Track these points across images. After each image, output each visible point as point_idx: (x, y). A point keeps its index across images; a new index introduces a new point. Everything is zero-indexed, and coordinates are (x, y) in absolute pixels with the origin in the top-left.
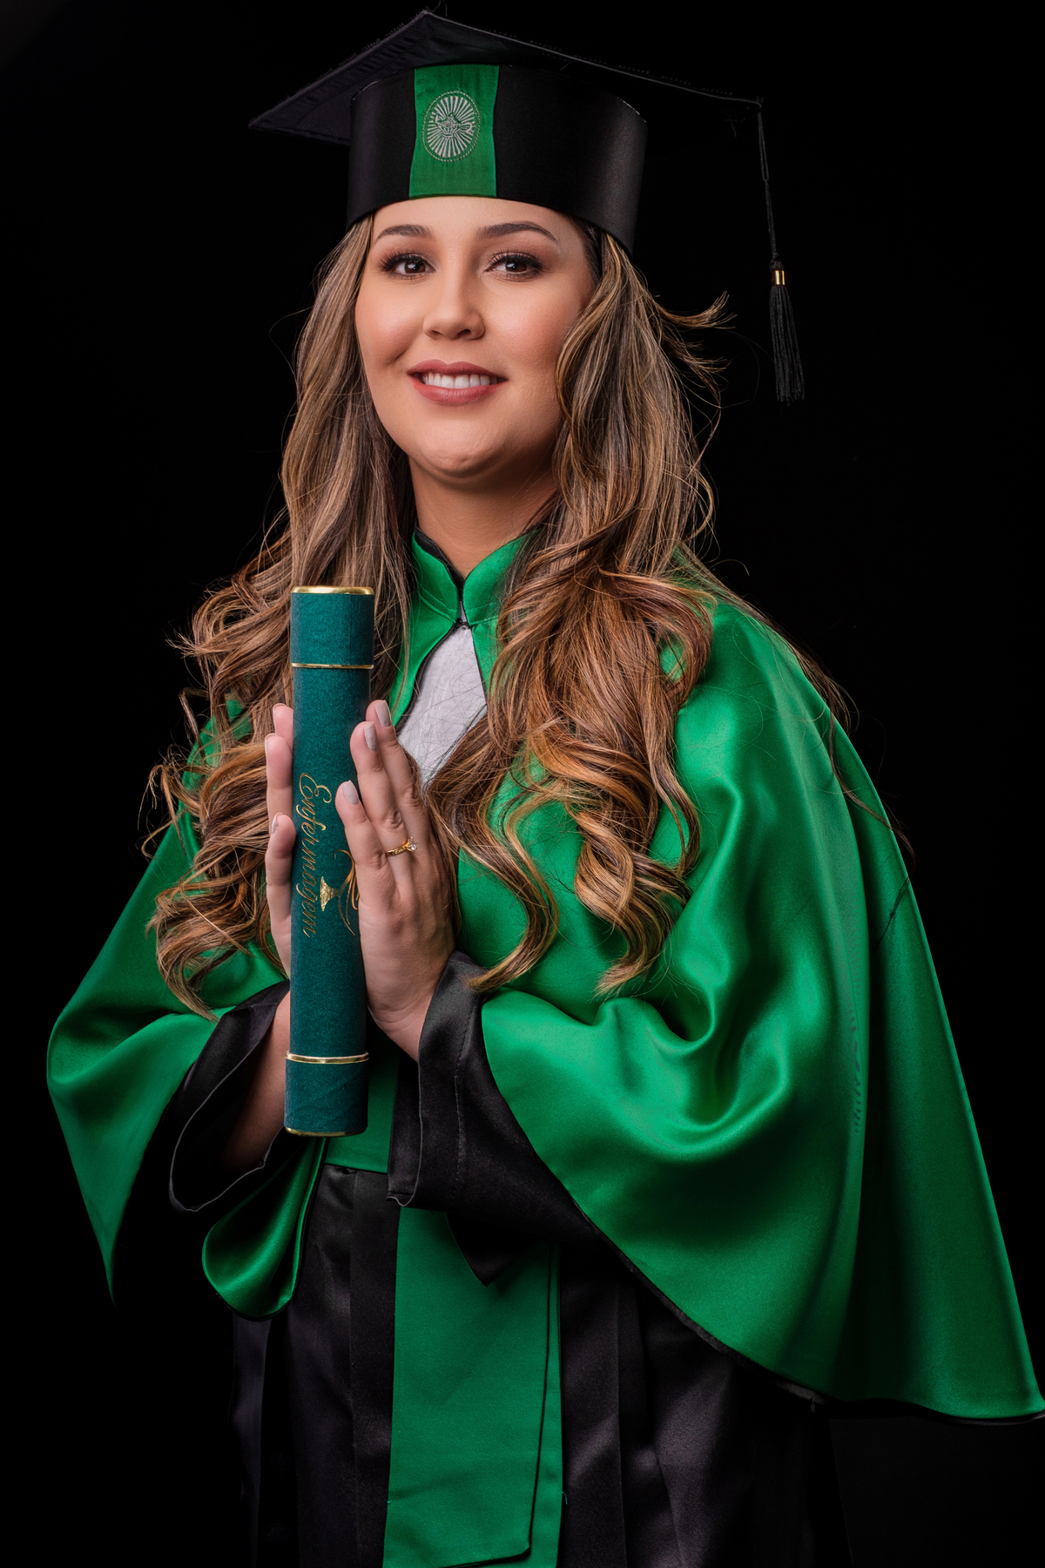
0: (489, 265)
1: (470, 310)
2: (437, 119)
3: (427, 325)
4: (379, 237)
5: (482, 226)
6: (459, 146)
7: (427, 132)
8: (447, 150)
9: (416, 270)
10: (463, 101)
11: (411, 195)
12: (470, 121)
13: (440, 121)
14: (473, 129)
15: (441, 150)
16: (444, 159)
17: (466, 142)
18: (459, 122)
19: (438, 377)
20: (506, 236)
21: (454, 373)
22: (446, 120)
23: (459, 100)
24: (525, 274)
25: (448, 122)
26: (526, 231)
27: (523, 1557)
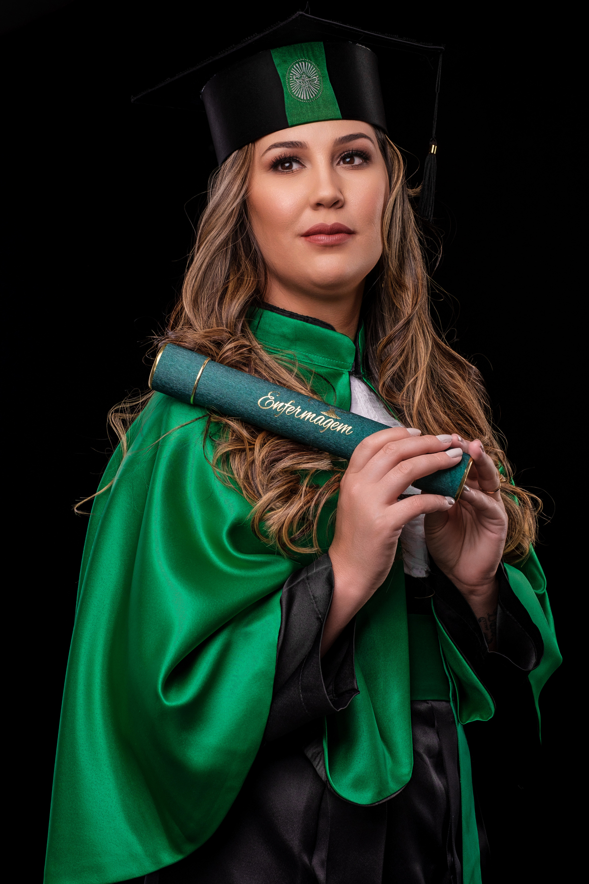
0: (338, 162)
2: (294, 77)
6: (313, 92)
7: (290, 86)
8: (306, 94)
10: (308, 65)
11: (290, 124)
12: (316, 76)
13: (297, 78)
14: (318, 80)
15: (302, 95)
16: (307, 100)
17: (316, 89)
18: (310, 77)
22: (301, 77)
23: (305, 64)
26: (362, 139)
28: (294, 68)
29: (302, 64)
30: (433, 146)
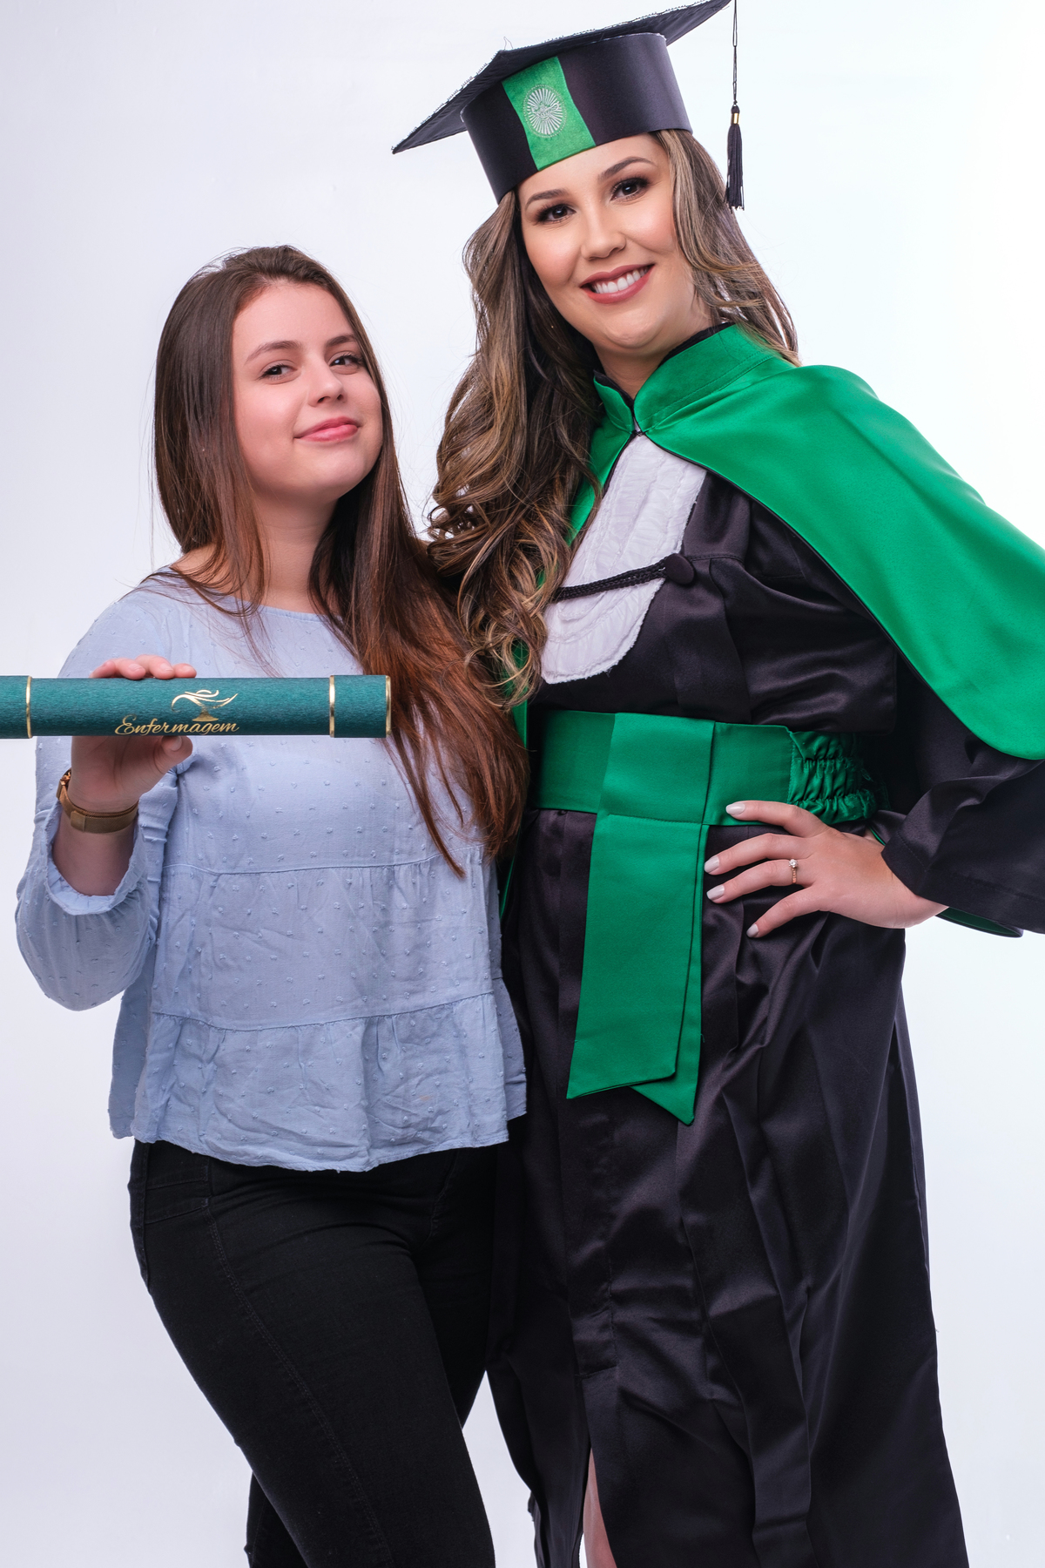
0: (612, 194)
1: (612, 232)
2: (533, 110)
3: (585, 253)
5: (601, 172)
6: (556, 122)
7: (530, 121)
8: (549, 128)
9: (562, 215)
10: (545, 91)
12: (555, 103)
13: (536, 110)
14: (560, 107)
15: (545, 130)
16: (549, 135)
17: (559, 117)
18: (548, 106)
19: (604, 285)
20: (619, 171)
21: (614, 277)
22: (539, 108)
23: (541, 90)
24: (636, 194)
25: (541, 109)
26: (634, 163)
27: (671, 1079)
28: (529, 98)
29: (538, 92)
30: (736, 115)
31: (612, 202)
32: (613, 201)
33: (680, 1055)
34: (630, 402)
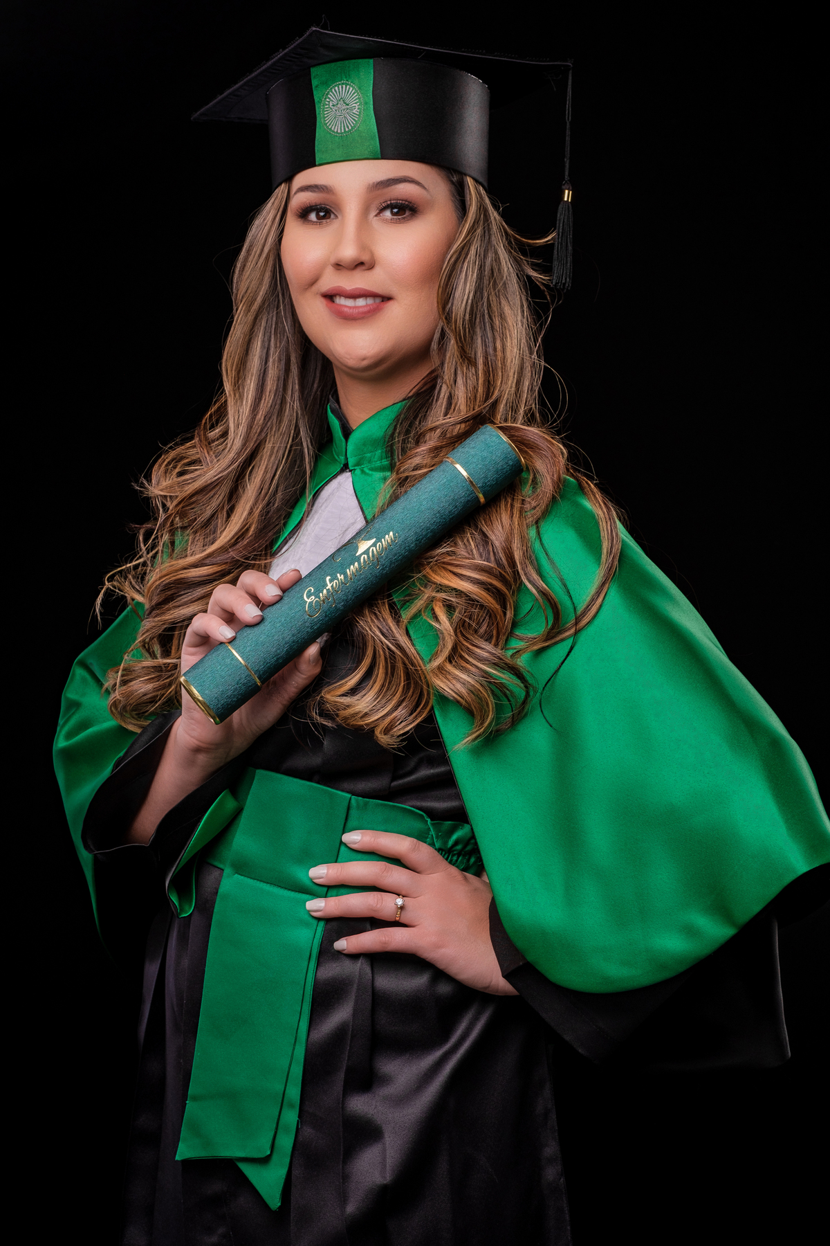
0: (378, 211)
1: (363, 247)
2: (331, 104)
3: (332, 259)
4: (295, 193)
5: (371, 182)
6: (349, 123)
7: (324, 114)
8: (341, 127)
9: (324, 217)
10: (349, 88)
11: (317, 163)
12: (355, 103)
13: (333, 105)
14: (358, 109)
15: (337, 127)
16: (339, 134)
17: (354, 120)
18: (348, 105)
19: (343, 299)
20: (389, 188)
21: (354, 296)
22: (337, 104)
23: (346, 87)
24: (404, 218)
25: (339, 105)
26: (404, 184)
27: (265, 1161)
28: (332, 92)
29: (342, 88)
30: (567, 191)
31: (375, 218)
32: (378, 218)
33: (278, 1136)
34: (347, 432)
